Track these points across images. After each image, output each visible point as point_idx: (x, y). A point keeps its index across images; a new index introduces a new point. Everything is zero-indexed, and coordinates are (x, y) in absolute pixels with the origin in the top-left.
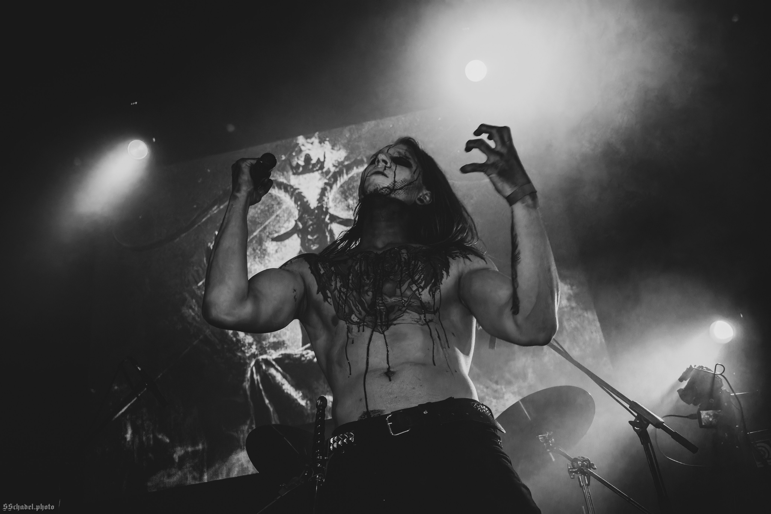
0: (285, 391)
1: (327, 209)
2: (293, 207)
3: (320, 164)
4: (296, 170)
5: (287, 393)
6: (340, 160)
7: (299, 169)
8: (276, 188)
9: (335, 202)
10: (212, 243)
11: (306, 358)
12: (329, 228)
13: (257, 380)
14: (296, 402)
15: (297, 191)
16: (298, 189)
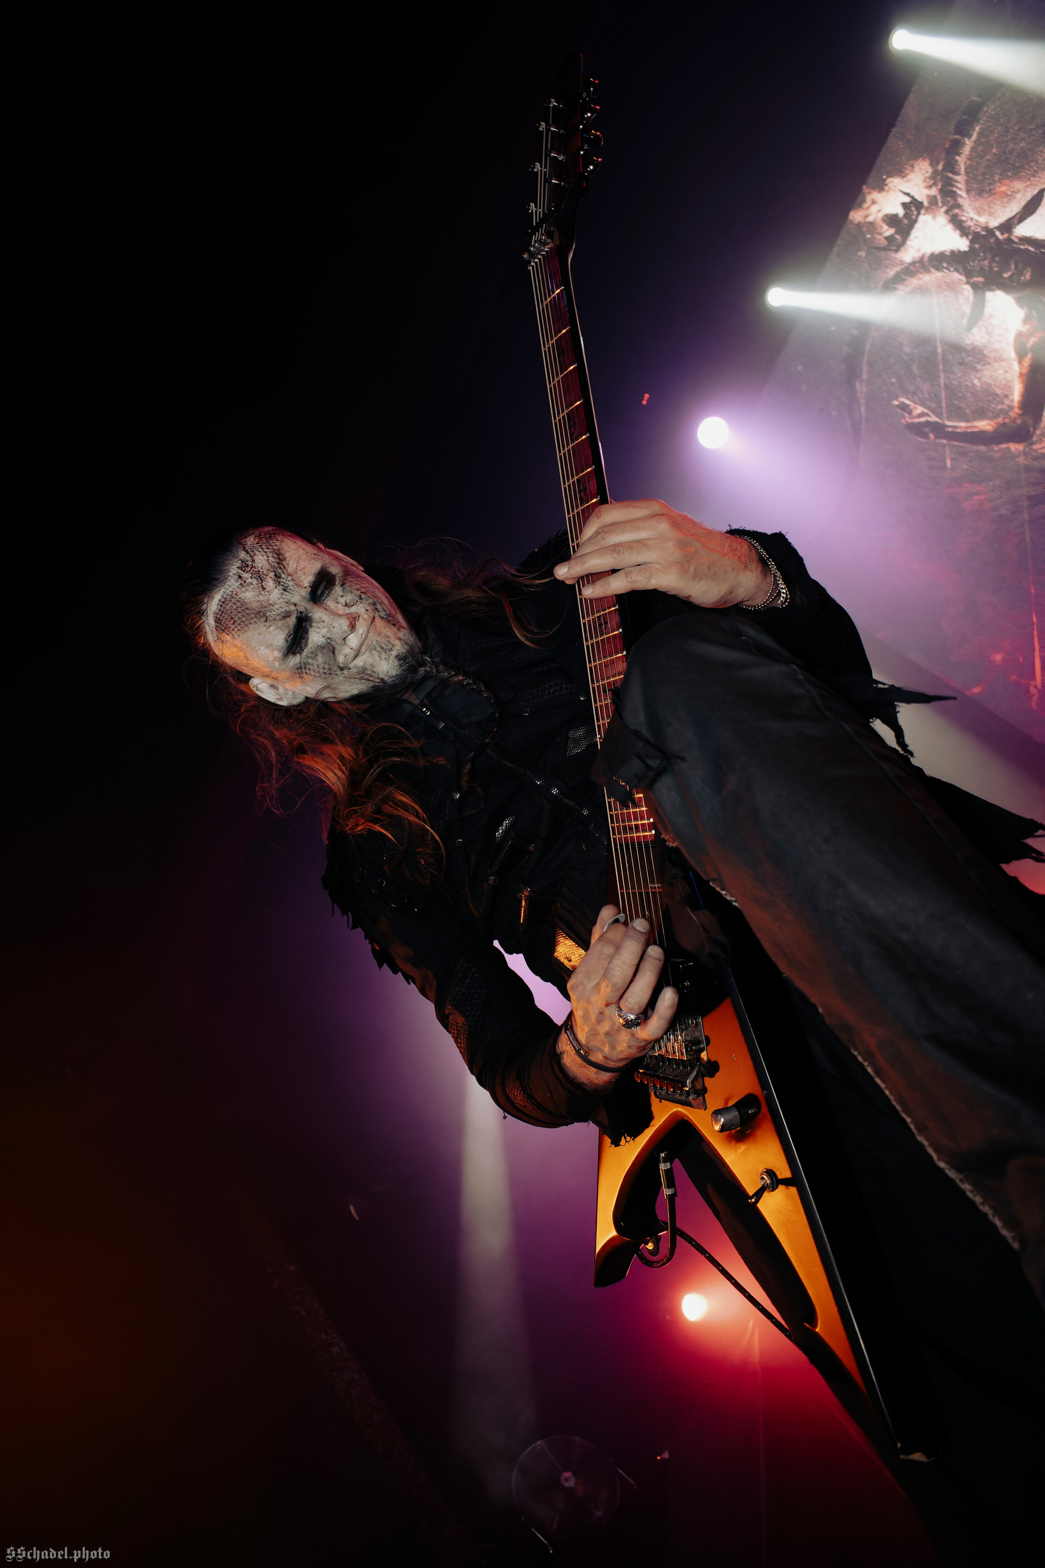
1: (986, 228)
2: (943, 276)
3: (914, 207)
4: (896, 244)
7: (896, 239)
8: (897, 286)
10: (904, 417)
12: (1016, 240)
15: (926, 259)
16: (924, 255)
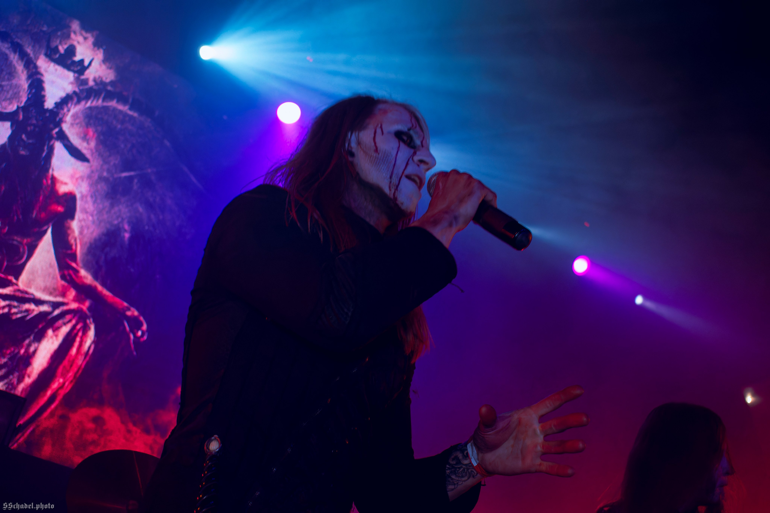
1: (61, 121)
3: (80, 68)
4: (52, 53)
6: (104, 79)
7: (55, 54)
9: (75, 120)
12: (51, 143)
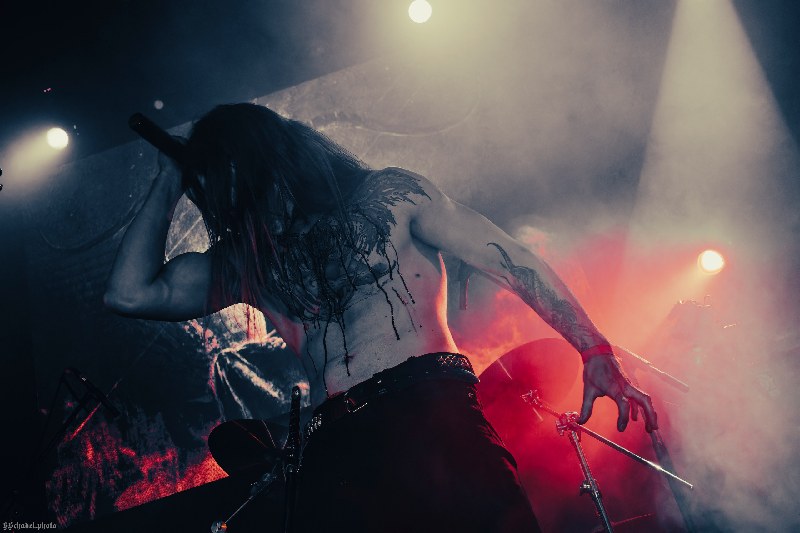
0: (255, 384)
5: (257, 386)
11: (273, 346)
13: (223, 376)
14: (268, 394)
